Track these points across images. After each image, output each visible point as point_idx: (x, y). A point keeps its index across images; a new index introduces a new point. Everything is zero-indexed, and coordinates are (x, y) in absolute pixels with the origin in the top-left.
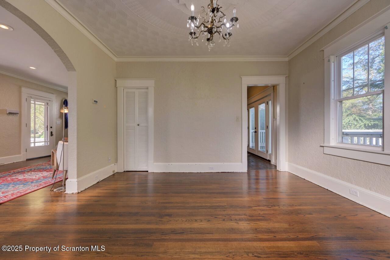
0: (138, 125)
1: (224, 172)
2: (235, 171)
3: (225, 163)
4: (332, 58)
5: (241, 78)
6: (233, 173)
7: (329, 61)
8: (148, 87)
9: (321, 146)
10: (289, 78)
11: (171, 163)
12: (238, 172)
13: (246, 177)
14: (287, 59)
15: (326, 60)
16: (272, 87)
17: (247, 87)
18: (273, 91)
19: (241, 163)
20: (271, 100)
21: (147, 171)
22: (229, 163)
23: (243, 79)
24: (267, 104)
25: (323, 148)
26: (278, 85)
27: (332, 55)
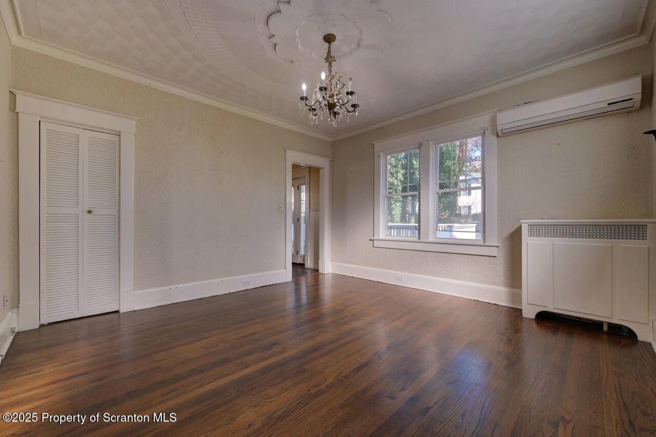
0: (90, 212)
1: (263, 286)
2: (277, 283)
3: (265, 273)
4: (382, 155)
5: (285, 151)
6: (276, 284)
7: (379, 157)
8: (120, 132)
9: (371, 240)
10: (332, 162)
11: (175, 286)
12: (282, 282)
13: (291, 288)
14: (331, 140)
15: (376, 155)
16: (308, 169)
17: (291, 166)
18: (308, 173)
19: (284, 270)
20: (304, 184)
21: (117, 312)
22: (270, 272)
23: (287, 152)
24: (298, 189)
25: (372, 242)
26: (322, 168)
27: (382, 152)
